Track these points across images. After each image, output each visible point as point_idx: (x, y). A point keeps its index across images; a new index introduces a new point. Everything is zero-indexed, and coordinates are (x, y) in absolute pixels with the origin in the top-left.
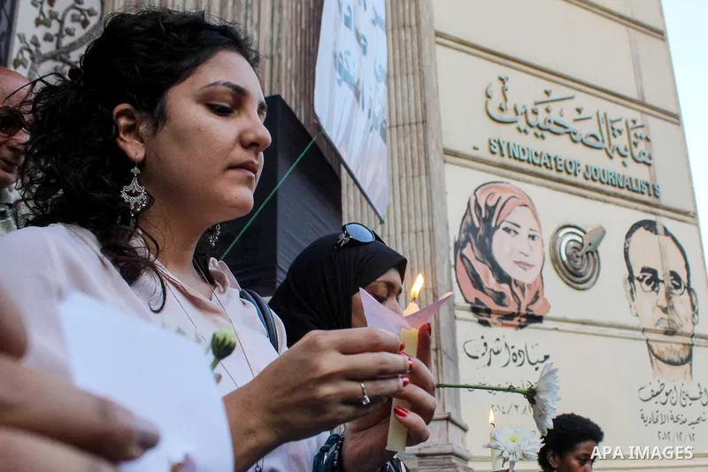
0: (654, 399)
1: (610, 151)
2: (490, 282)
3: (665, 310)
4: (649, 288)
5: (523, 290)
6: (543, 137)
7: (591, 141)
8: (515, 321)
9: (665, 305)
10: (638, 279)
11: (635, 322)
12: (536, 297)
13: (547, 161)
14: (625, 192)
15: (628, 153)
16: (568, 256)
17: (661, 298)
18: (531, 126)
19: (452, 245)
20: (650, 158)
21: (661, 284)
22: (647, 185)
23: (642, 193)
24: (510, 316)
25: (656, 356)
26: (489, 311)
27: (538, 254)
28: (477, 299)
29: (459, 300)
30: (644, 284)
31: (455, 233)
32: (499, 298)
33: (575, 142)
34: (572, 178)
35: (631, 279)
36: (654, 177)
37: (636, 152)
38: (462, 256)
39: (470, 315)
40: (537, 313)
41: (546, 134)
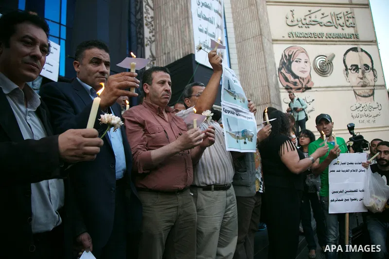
0: (357, 110)
1: (336, 26)
2: (291, 79)
3: (361, 79)
4: (355, 71)
5: (303, 80)
6: (308, 27)
7: (329, 24)
8: (301, 90)
9: (361, 77)
10: (350, 69)
11: (349, 84)
12: (309, 81)
13: (311, 35)
14: (344, 39)
15: (345, 25)
16: (320, 66)
17: (360, 74)
18: (304, 24)
19: (277, 70)
20: (354, 24)
21: (360, 70)
22: (353, 35)
23: (351, 38)
24: (299, 89)
25: (358, 95)
26: (291, 88)
27: (308, 67)
28: (287, 86)
29: (281, 86)
30: (352, 71)
31: (278, 65)
32: (295, 84)
33: (321, 26)
34: (321, 39)
35: (346, 69)
36: (356, 31)
37: (348, 24)
38: (281, 73)
39: (285, 90)
40: (309, 87)
41: (309, 26)
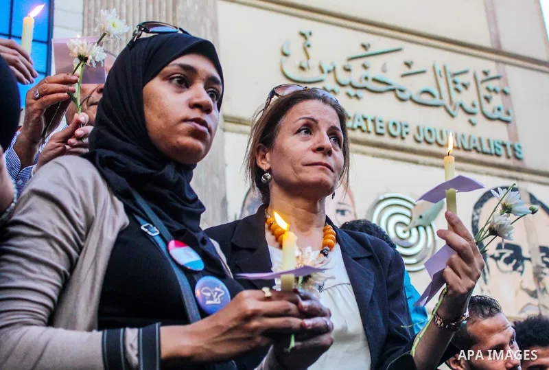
1: (451, 109)
3: (533, 294)
4: (510, 266)
6: (356, 96)
7: (426, 99)
10: (492, 257)
13: (362, 123)
14: (473, 155)
15: (477, 110)
18: (342, 85)
20: (508, 113)
22: (504, 145)
23: (498, 155)
30: (501, 263)
33: (402, 100)
34: (398, 142)
36: (514, 136)
37: (488, 108)
41: (360, 93)
